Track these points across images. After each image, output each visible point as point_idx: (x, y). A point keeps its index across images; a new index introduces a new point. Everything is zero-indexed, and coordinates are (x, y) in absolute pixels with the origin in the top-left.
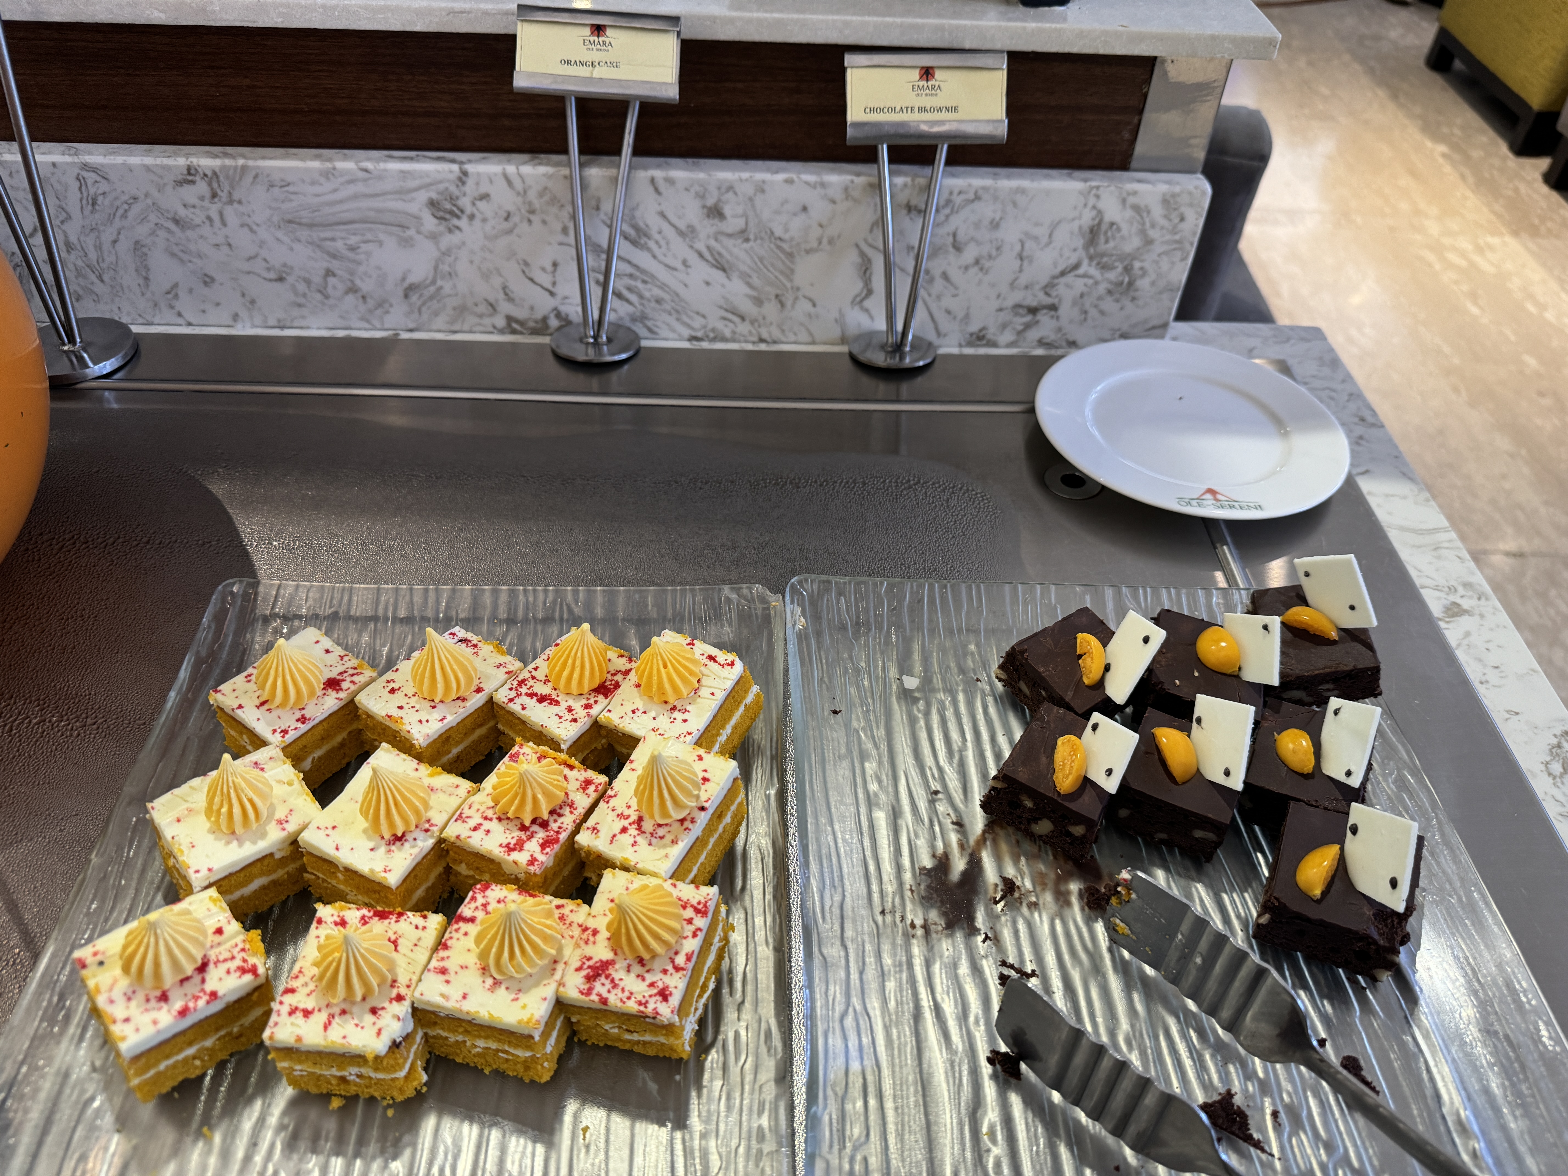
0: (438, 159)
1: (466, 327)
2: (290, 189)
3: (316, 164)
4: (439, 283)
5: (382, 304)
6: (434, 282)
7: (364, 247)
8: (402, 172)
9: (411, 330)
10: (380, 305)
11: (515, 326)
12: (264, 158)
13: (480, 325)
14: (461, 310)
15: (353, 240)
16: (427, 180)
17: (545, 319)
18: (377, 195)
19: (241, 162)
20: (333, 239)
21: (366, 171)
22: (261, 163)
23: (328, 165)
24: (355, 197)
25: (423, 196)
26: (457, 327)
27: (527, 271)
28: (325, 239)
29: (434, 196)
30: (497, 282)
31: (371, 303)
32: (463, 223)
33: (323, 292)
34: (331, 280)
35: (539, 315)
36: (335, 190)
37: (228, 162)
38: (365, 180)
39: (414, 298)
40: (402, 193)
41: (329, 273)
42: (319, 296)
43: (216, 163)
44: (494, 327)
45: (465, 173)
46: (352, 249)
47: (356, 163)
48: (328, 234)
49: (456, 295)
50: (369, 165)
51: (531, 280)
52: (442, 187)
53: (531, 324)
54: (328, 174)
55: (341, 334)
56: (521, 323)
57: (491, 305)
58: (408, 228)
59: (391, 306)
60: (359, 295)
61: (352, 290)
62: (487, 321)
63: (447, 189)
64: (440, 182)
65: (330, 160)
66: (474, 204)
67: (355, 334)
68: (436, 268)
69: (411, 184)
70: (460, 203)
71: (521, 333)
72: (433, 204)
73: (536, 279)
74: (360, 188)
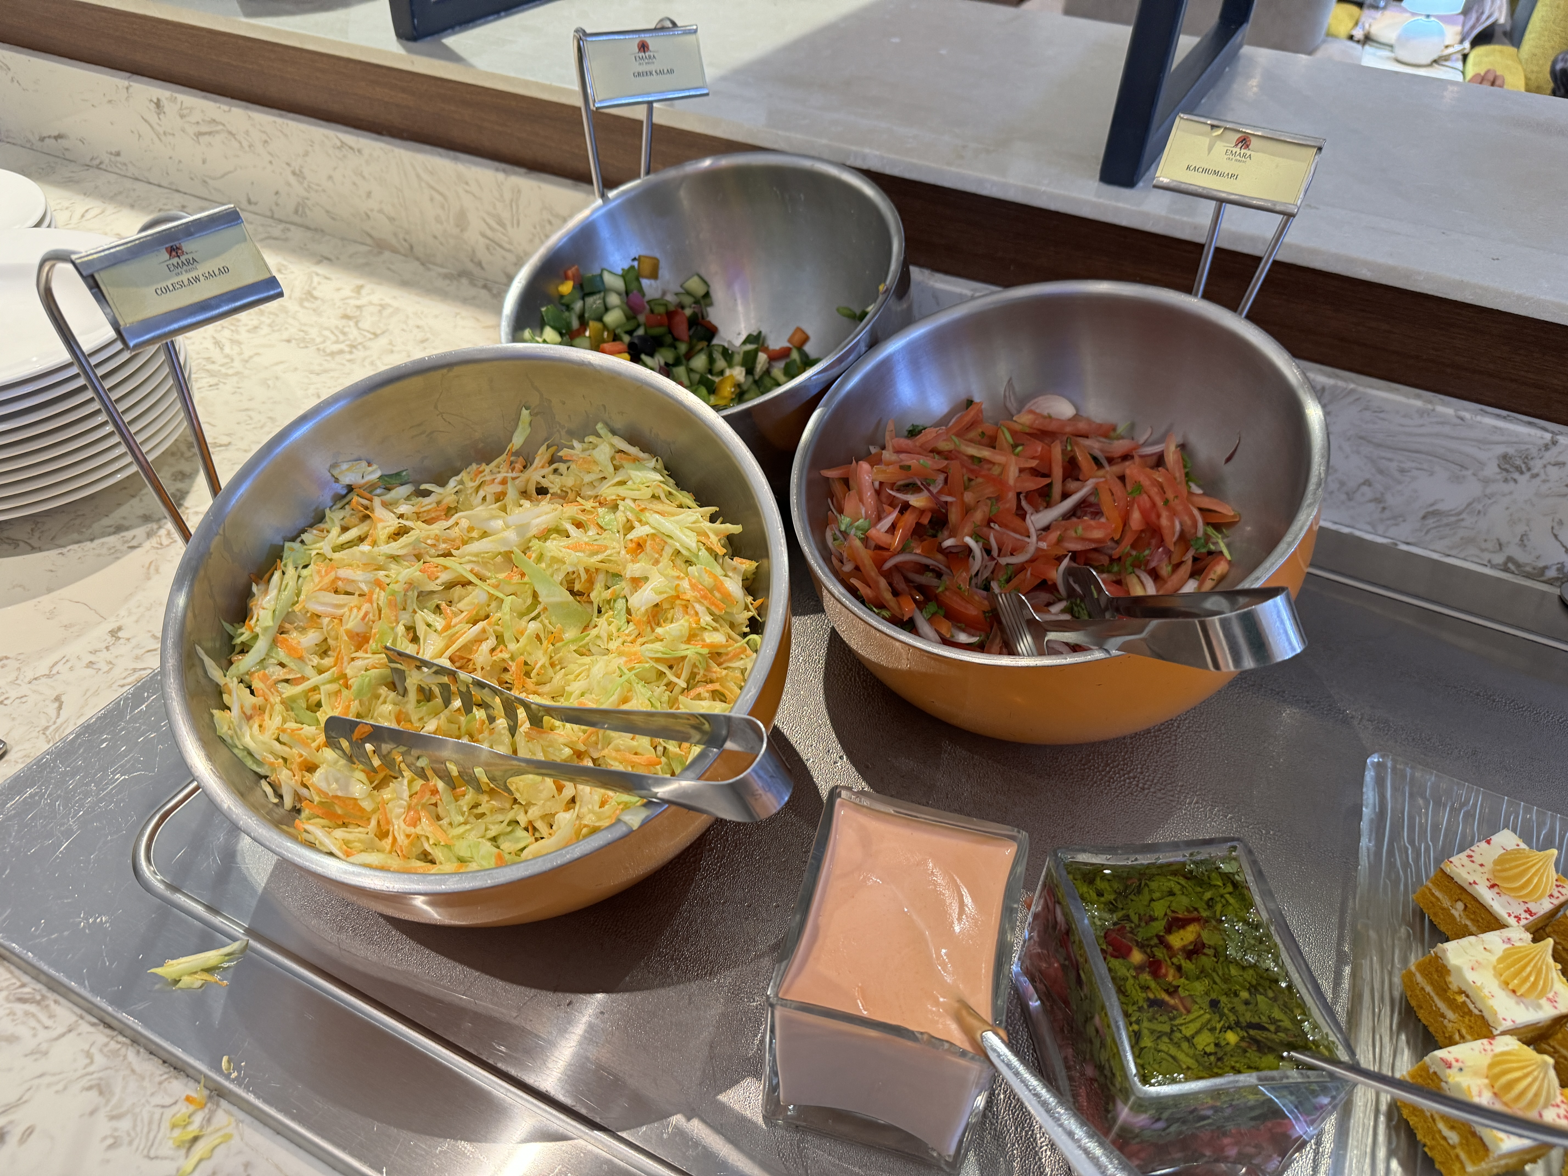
0: (1530, 424)
1: (1462, 555)
2: (1382, 415)
3: (1419, 403)
4: (1464, 516)
5: (1398, 518)
6: (1460, 513)
7: (1415, 473)
8: (1496, 427)
9: (1408, 544)
10: (1394, 518)
11: (1510, 565)
12: (1371, 387)
13: (1478, 556)
14: (1468, 541)
15: (1408, 465)
16: (1514, 439)
17: (1546, 568)
18: (1457, 438)
19: (1352, 386)
20: (1390, 460)
21: (1462, 419)
22: (1369, 391)
23: (1430, 407)
24: (1437, 435)
25: (1501, 450)
26: (1453, 552)
27: (1556, 527)
28: (1384, 458)
29: (1511, 451)
30: (1521, 529)
31: (1387, 514)
32: (1523, 479)
33: (1350, 496)
34: (1365, 489)
35: (1541, 564)
36: (1422, 426)
37: (1340, 383)
38: (1455, 425)
39: (1431, 522)
40: (1482, 443)
41: (1367, 483)
42: (1343, 497)
43: (1330, 382)
44: (1489, 561)
45: (1554, 443)
46: (1402, 471)
47: (1456, 410)
48: (1389, 455)
49: (1473, 529)
50: (1467, 415)
51: (1556, 536)
52: (1524, 447)
53: (1528, 569)
54: (1422, 413)
55: (1346, 530)
56: (1518, 565)
57: (1500, 545)
58: (1467, 469)
59: (1404, 521)
60: (1381, 505)
61: (1378, 500)
62: (1486, 556)
63: (1527, 450)
64: (1525, 443)
65: (1430, 402)
66: (1545, 466)
67: (1358, 533)
68: (1469, 504)
69: (1496, 438)
70: (1531, 463)
71: (1513, 573)
72: (1505, 457)
73: (1560, 538)
74: (1447, 430)
